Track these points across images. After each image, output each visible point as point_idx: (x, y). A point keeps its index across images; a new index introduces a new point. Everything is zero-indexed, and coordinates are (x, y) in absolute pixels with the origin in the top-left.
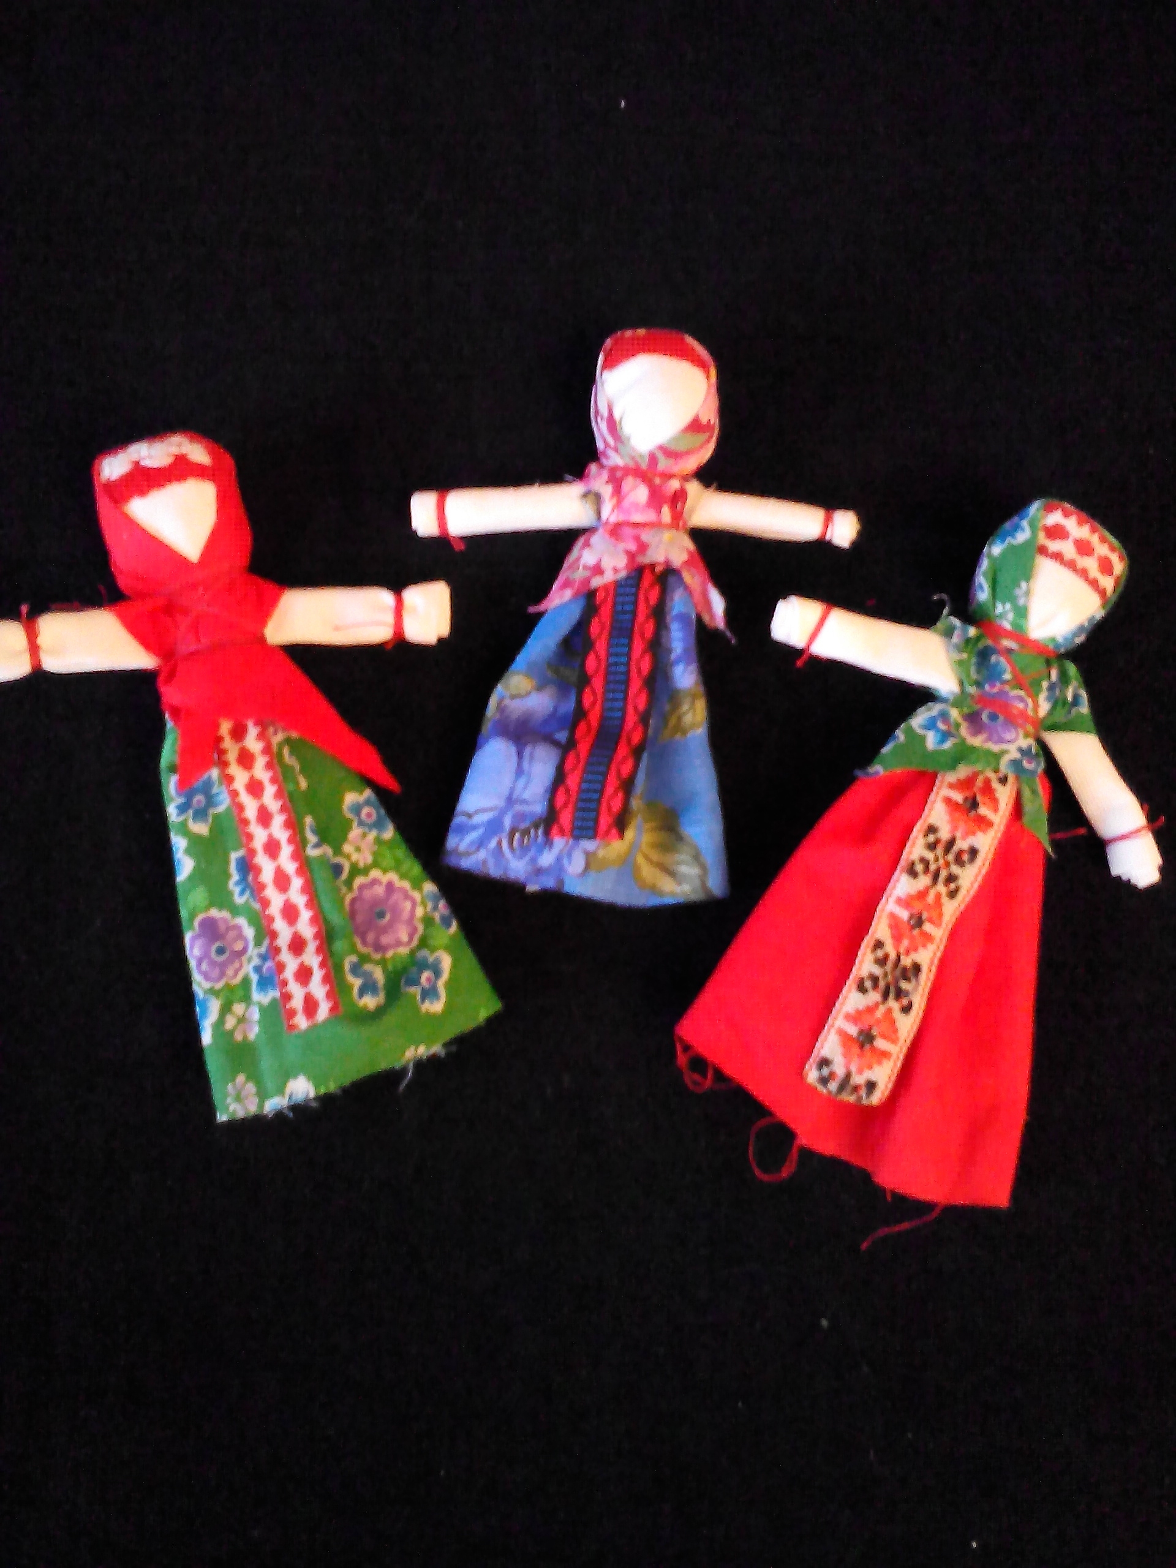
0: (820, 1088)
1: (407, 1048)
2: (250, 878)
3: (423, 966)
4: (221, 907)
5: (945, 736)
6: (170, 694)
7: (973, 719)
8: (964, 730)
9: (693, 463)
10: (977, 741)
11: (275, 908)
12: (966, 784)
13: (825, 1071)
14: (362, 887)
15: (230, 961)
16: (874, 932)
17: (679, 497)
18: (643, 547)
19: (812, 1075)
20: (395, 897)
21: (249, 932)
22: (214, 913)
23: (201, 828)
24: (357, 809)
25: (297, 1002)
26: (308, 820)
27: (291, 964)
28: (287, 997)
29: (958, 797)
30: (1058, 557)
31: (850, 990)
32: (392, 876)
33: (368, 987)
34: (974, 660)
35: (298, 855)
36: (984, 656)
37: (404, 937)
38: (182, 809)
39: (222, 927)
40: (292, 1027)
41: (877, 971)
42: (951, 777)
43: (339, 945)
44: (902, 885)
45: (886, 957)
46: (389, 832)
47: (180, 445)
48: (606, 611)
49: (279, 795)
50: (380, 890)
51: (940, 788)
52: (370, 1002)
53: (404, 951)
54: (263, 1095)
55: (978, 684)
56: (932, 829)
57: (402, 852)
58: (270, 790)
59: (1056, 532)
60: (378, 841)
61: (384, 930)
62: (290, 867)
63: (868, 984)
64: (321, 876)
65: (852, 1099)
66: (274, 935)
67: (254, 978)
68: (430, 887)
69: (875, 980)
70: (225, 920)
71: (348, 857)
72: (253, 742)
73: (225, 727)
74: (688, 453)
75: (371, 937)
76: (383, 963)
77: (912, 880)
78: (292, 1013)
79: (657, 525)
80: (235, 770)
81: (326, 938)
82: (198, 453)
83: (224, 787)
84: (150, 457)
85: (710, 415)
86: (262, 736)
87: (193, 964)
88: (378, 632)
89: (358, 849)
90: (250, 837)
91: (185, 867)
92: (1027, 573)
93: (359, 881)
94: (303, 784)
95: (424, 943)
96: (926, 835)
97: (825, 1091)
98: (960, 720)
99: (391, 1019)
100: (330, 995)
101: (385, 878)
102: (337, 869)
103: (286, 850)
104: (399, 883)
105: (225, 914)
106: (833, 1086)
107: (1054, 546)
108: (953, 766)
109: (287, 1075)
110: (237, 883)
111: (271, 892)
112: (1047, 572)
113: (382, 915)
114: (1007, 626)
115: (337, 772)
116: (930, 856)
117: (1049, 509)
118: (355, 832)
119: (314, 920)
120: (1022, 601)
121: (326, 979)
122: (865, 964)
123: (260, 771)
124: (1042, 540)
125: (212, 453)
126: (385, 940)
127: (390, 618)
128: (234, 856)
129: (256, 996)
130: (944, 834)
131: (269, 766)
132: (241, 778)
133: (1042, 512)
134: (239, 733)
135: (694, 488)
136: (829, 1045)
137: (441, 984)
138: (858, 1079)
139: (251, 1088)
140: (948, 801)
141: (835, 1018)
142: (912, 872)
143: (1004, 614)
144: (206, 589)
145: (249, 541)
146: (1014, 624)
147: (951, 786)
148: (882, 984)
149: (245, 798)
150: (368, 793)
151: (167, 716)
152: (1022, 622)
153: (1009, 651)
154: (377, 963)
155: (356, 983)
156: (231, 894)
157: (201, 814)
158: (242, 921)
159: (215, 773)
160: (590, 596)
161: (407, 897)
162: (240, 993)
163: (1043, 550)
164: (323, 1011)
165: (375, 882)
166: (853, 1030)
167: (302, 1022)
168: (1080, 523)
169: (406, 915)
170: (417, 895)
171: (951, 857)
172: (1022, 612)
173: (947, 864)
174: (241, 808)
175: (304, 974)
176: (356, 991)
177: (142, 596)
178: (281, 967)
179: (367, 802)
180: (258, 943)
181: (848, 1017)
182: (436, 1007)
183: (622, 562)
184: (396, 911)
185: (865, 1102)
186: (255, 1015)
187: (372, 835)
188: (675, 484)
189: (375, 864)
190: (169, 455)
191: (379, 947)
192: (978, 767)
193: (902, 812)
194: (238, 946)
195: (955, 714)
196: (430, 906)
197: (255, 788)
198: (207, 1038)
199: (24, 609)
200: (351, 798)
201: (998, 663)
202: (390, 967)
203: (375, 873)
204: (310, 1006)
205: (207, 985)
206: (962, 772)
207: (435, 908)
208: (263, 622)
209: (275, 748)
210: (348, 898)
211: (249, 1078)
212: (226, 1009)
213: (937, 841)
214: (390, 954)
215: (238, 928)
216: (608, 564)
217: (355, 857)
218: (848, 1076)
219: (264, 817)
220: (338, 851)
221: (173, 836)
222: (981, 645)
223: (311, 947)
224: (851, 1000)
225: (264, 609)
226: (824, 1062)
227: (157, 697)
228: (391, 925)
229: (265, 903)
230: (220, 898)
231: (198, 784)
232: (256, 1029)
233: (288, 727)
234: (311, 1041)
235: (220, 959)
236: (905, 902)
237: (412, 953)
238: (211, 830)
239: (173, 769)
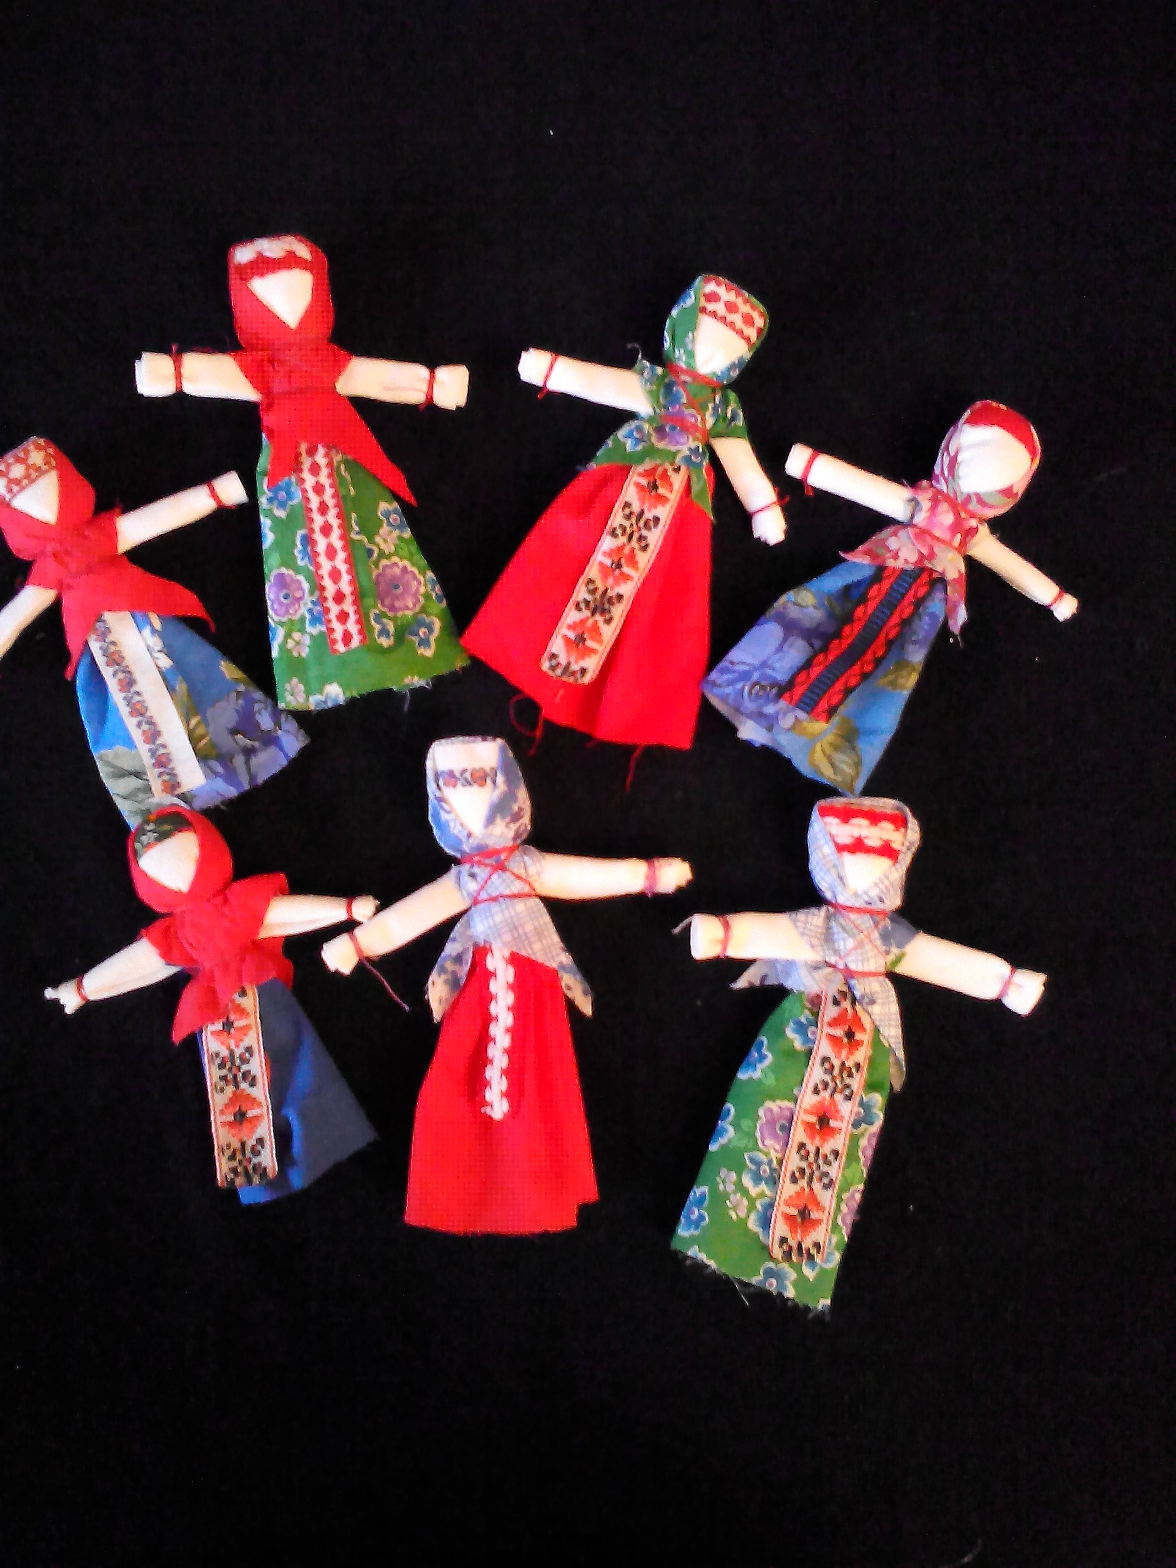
0: (551, 673)
1: (407, 676)
2: (309, 549)
3: (422, 624)
4: (288, 567)
5: (639, 441)
6: (268, 419)
7: (660, 431)
8: (653, 439)
9: (991, 513)
10: (661, 445)
11: (325, 570)
12: (647, 474)
13: (554, 662)
14: (385, 567)
15: (292, 604)
16: (588, 574)
17: (972, 532)
18: (932, 555)
19: (545, 666)
20: (409, 577)
21: (306, 586)
22: (284, 570)
23: (281, 514)
24: (387, 514)
25: (338, 635)
26: (354, 515)
27: (335, 610)
28: (331, 630)
29: (644, 482)
30: (714, 314)
31: (571, 609)
32: (406, 563)
33: (384, 632)
34: (662, 390)
35: (343, 537)
36: (669, 388)
37: (411, 605)
38: (270, 500)
39: (288, 580)
40: (335, 651)
41: (589, 597)
42: (641, 469)
43: (369, 601)
44: (607, 543)
45: (596, 589)
46: (407, 534)
47: (291, 244)
48: (886, 585)
49: (335, 495)
50: (397, 571)
51: (633, 475)
52: (385, 642)
53: (409, 613)
54: (308, 693)
55: (666, 407)
56: (627, 505)
57: (414, 548)
58: (329, 492)
59: (713, 297)
60: (400, 538)
61: (397, 597)
62: (338, 544)
63: (583, 606)
64: (361, 554)
65: (571, 680)
66: (323, 589)
67: (308, 616)
68: (430, 575)
69: (587, 603)
70: (289, 575)
71: (378, 546)
72: (321, 458)
73: (303, 448)
74: (992, 506)
75: (387, 602)
76: (394, 620)
77: (613, 539)
78: (334, 641)
79: (948, 544)
80: (307, 475)
81: (358, 597)
82: (303, 251)
83: (299, 488)
84: (270, 250)
85: (1020, 489)
86: (327, 455)
87: (269, 603)
88: (416, 397)
89: (385, 541)
90: (312, 520)
91: (269, 539)
92: (693, 327)
93: (384, 562)
94: (352, 491)
95: (423, 610)
96: (623, 510)
97: (554, 676)
98: (651, 431)
99: (399, 654)
100: (361, 632)
101: (401, 564)
102: (370, 552)
103: (336, 533)
104: (410, 568)
105: (291, 572)
106: (559, 672)
107: (711, 307)
108: (641, 461)
109: (325, 681)
110: (300, 552)
111: (323, 559)
112: (707, 325)
113: (397, 587)
114: (683, 365)
115: (374, 487)
116: (627, 524)
117: (707, 281)
118: (385, 529)
119: (352, 582)
120: (690, 347)
121: (359, 622)
122: (581, 593)
123: (324, 478)
124: (703, 302)
125: (312, 252)
126: (397, 604)
127: (424, 387)
128: (300, 533)
129: (308, 628)
130: (636, 508)
131: (330, 476)
132: (310, 481)
133: (703, 283)
134: (312, 452)
135: (984, 530)
136: (557, 645)
137: (432, 638)
138: (575, 667)
139: (302, 687)
140: (638, 485)
141: (561, 628)
142: (613, 534)
143: (680, 358)
144: (299, 349)
145: (331, 317)
146: (688, 364)
147: (640, 475)
148: (592, 605)
149: (312, 495)
150: (396, 505)
151: (264, 436)
152: (691, 361)
153: (685, 382)
154: (389, 618)
155: (377, 627)
156: (295, 558)
157: (282, 505)
158: (301, 578)
159: (293, 479)
160: (880, 572)
161: (415, 577)
162: (298, 626)
163: (703, 310)
164: (356, 642)
165: (395, 564)
166: (572, 635)
167: (341, 647)
168: (728, 289)
169: (413, 590)
170: (422, 579)
171: (641, 524)
172: (691, 354)
173: (639, 529)
174: (308, 500)
175: (343, 617)
176: (376, 633)
177: (254, 348)
178: (327, 611)
179: (395, 511)
180: (312, 593)
181: (569, 627)
182: (429, 653)
183: (913, 558)
184: (407, 587)
185: (580, 681)
186: (307, 641)
187: (396, 533)
188: (973, 523)
189: (396, 554)
190: (283, 249)
191: (392, 608)
192: (658, 461)
193: (608, 492)
194: (298, 594)
195: (646, 427)
196: (430, 587)
197: (319, 489)
198: (275, 653)
199: (174, 348)
200: (384, 506)
201: (678, 392)
202: (399, 622)
203: (395, 559)
204: (347, 637)
205: (276, 618)
206: (647, 465)
207: (433, 589)
208: (335, 378)
209: (335, 463)
210: (375, 573)
211: (301, 681)
212: (288, 635)
213: (631, 513)
214: (400, 614)
215: (299, 582)
216: (903, 555)
217: (383, 546)
218: (569, 664)
219: (323, 509)
220: (371, 540)
221: (262, 518)
222: (666, 381)
223: (349, 599)
224: (571, 616)
225: (338, 368)
226: (554, 656)
227: (259, 421)
228: (403, 594)
229: (318, 566)
230: (289, 561)
231: (282, 483)
232: (307, 650)
233: (344, 452)
234: (343, 661)
235: (284, 601)
236: (609, 554)
237: (415, 615)
238: (288, 516)
239: (265, 473)
